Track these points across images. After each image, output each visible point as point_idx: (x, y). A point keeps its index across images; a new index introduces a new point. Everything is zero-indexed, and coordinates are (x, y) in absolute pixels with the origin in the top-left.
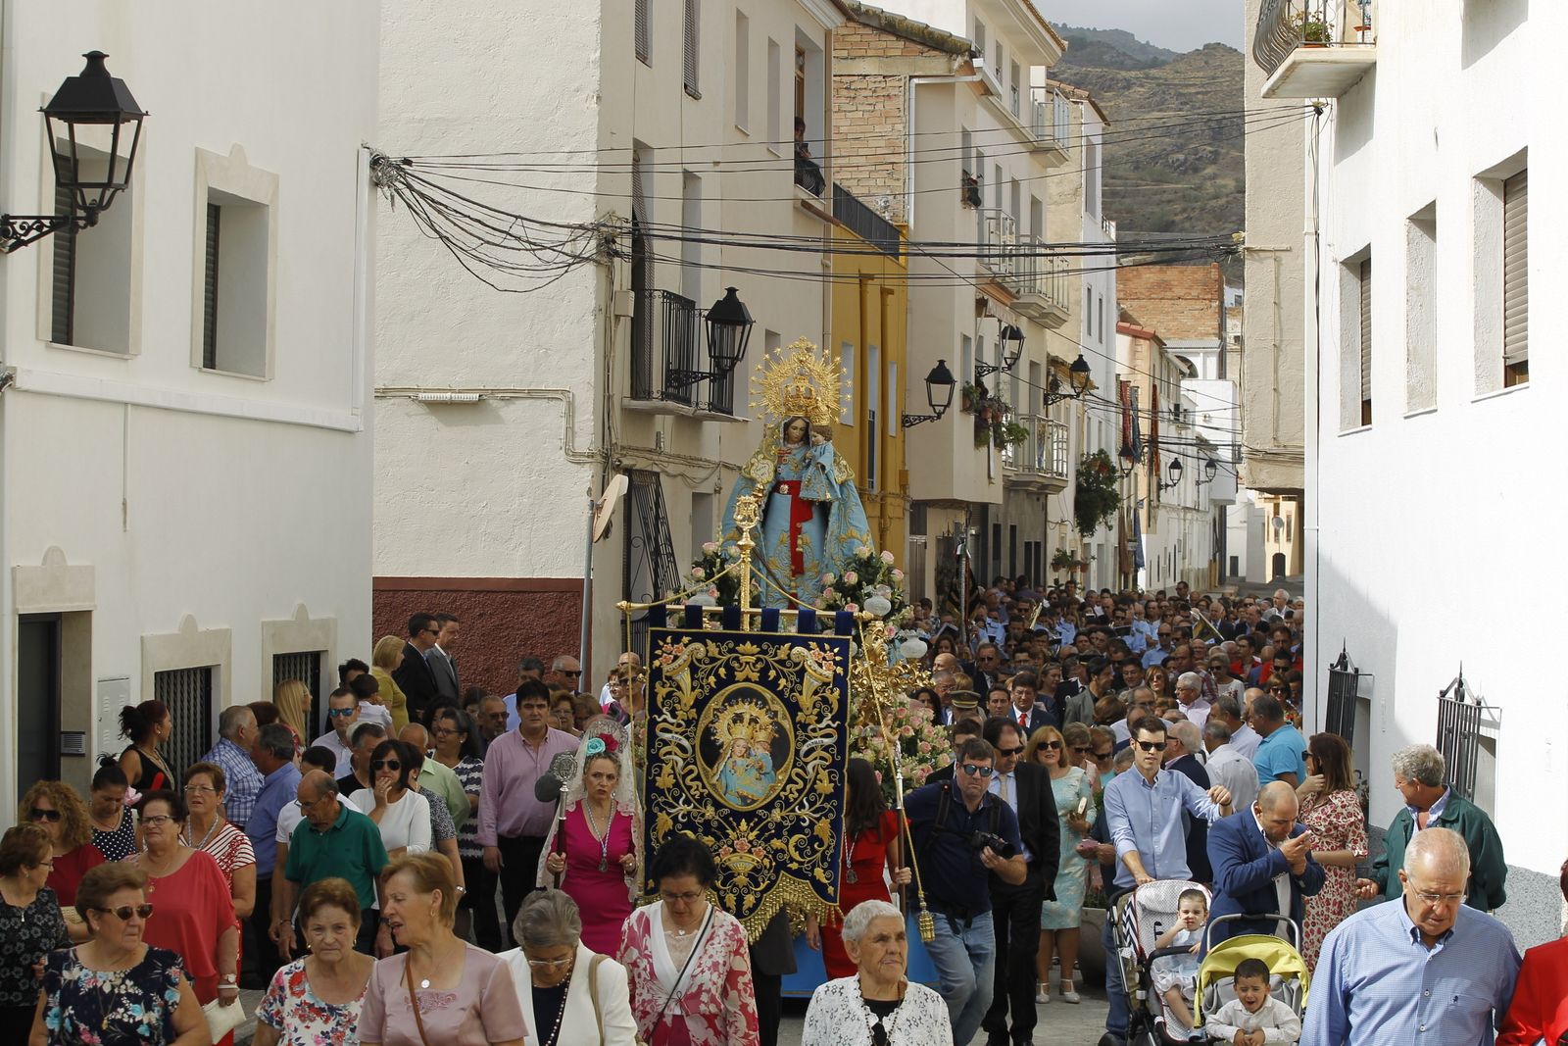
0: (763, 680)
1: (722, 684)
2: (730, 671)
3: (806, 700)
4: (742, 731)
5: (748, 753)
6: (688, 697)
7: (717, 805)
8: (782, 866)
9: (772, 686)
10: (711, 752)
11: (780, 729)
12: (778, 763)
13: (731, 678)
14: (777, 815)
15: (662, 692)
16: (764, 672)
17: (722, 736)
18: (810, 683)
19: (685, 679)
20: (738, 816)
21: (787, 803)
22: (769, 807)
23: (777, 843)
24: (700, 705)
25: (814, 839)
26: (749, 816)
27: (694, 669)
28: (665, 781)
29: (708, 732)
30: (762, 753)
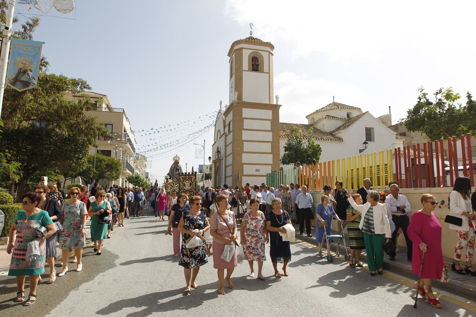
0: (189, 179)
1: (185, 179)
2: (186, 178)
3: (193, 180)
4: (187, 183)
5: (188, 185)
6: (182, 181)
7: (185, 190)
8: (191, 195)
9: (190, 179)
10: (185, 185)
11: (190, 183)
12: (190, 186)
13: (186, 179)
14: (191, 190)
15: (180, 180)
16: (189, 178)
17: (185, 184)
18: (193, 179)
19: (182, 179)
20: (187, 191)
21: (191, 189)
22: (190, 190)
23: (191, 193)
24: (183, 181)
25: (194, 192)
26: (188, 191)
27: (183, 178)
28: (180, 188)
29: (184, 183)
30: (189, 185)
